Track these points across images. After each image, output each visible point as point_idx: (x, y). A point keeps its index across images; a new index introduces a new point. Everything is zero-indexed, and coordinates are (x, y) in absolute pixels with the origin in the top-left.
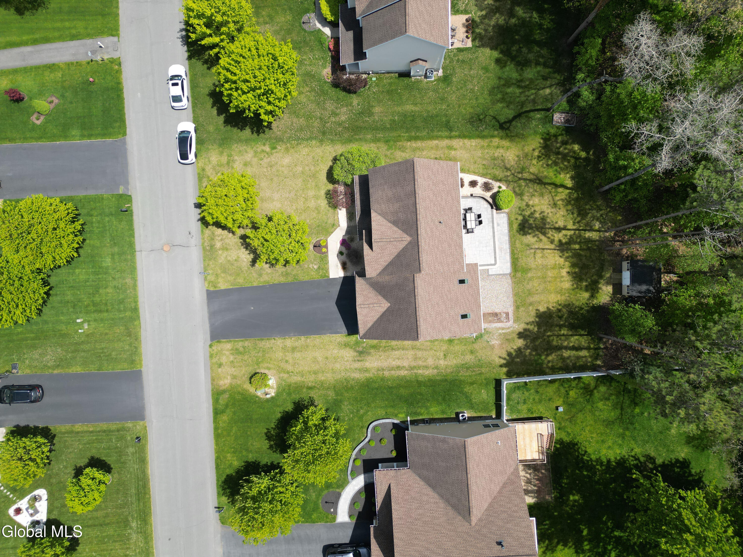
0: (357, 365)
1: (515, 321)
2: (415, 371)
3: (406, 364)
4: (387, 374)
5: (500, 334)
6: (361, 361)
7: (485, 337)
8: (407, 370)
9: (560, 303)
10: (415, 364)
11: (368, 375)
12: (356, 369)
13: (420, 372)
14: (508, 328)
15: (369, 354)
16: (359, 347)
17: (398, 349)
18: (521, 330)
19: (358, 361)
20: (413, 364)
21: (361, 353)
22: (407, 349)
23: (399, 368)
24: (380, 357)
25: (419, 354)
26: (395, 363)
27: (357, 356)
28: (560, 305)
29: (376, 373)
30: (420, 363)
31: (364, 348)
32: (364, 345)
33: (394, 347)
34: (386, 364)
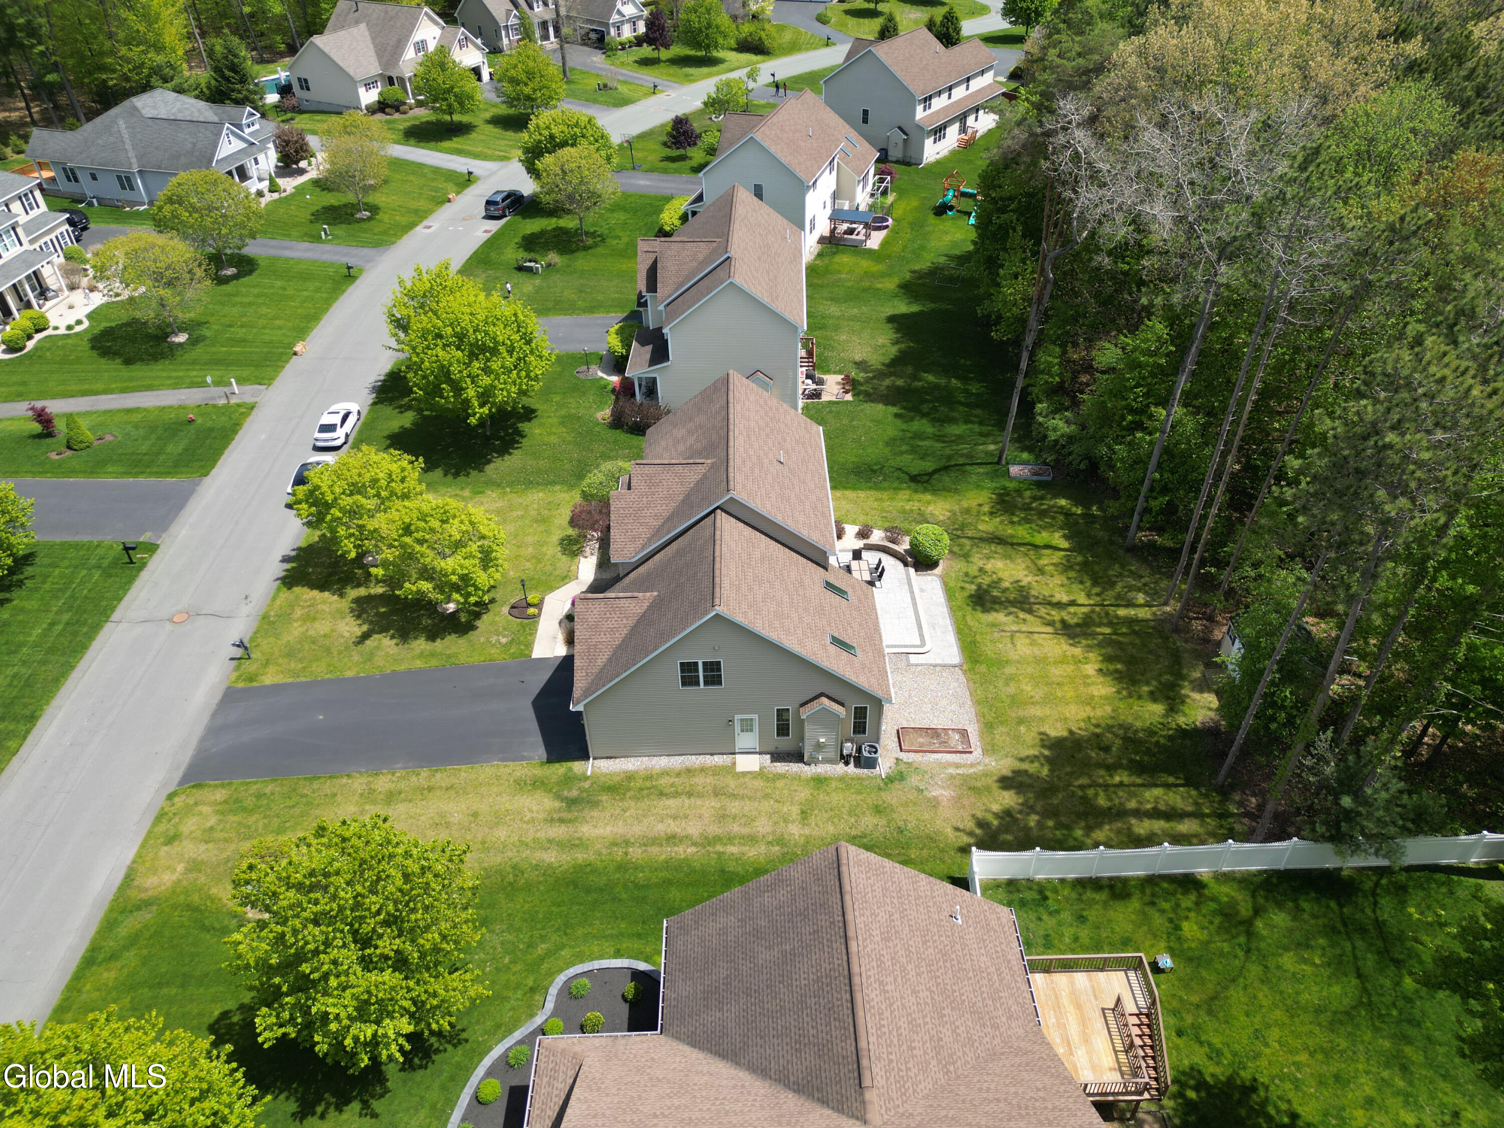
0: (558, 832)
1: (985, 752)
2: (719, 848)
3: (693, 829)
4: (636, 853)
5: (952, 777)
6: (570, 821)
7: (914, 780)
8: (695, 844)
10: (718, 831)
11: (580, 857)
12: (550, 841)
13: (733, 849)
14: (972, 765)
15: (595, 804)
16: (570, 789)
17: (676, 795)
18: (1007, 772)
19: (562, 821)
20: (714, 830)
21: (572, 803)
22: (700, 795)
23: (672, 839)
24: (624, 811)
25: (734, 807)
26: (661, 828)
27: (559, 811)
28: (1096, 725)
29: (604, 851)
30: (736, 828)
31: (582, 790)
32: (586, 785)
33: (666, 791)
34: (637, 830)
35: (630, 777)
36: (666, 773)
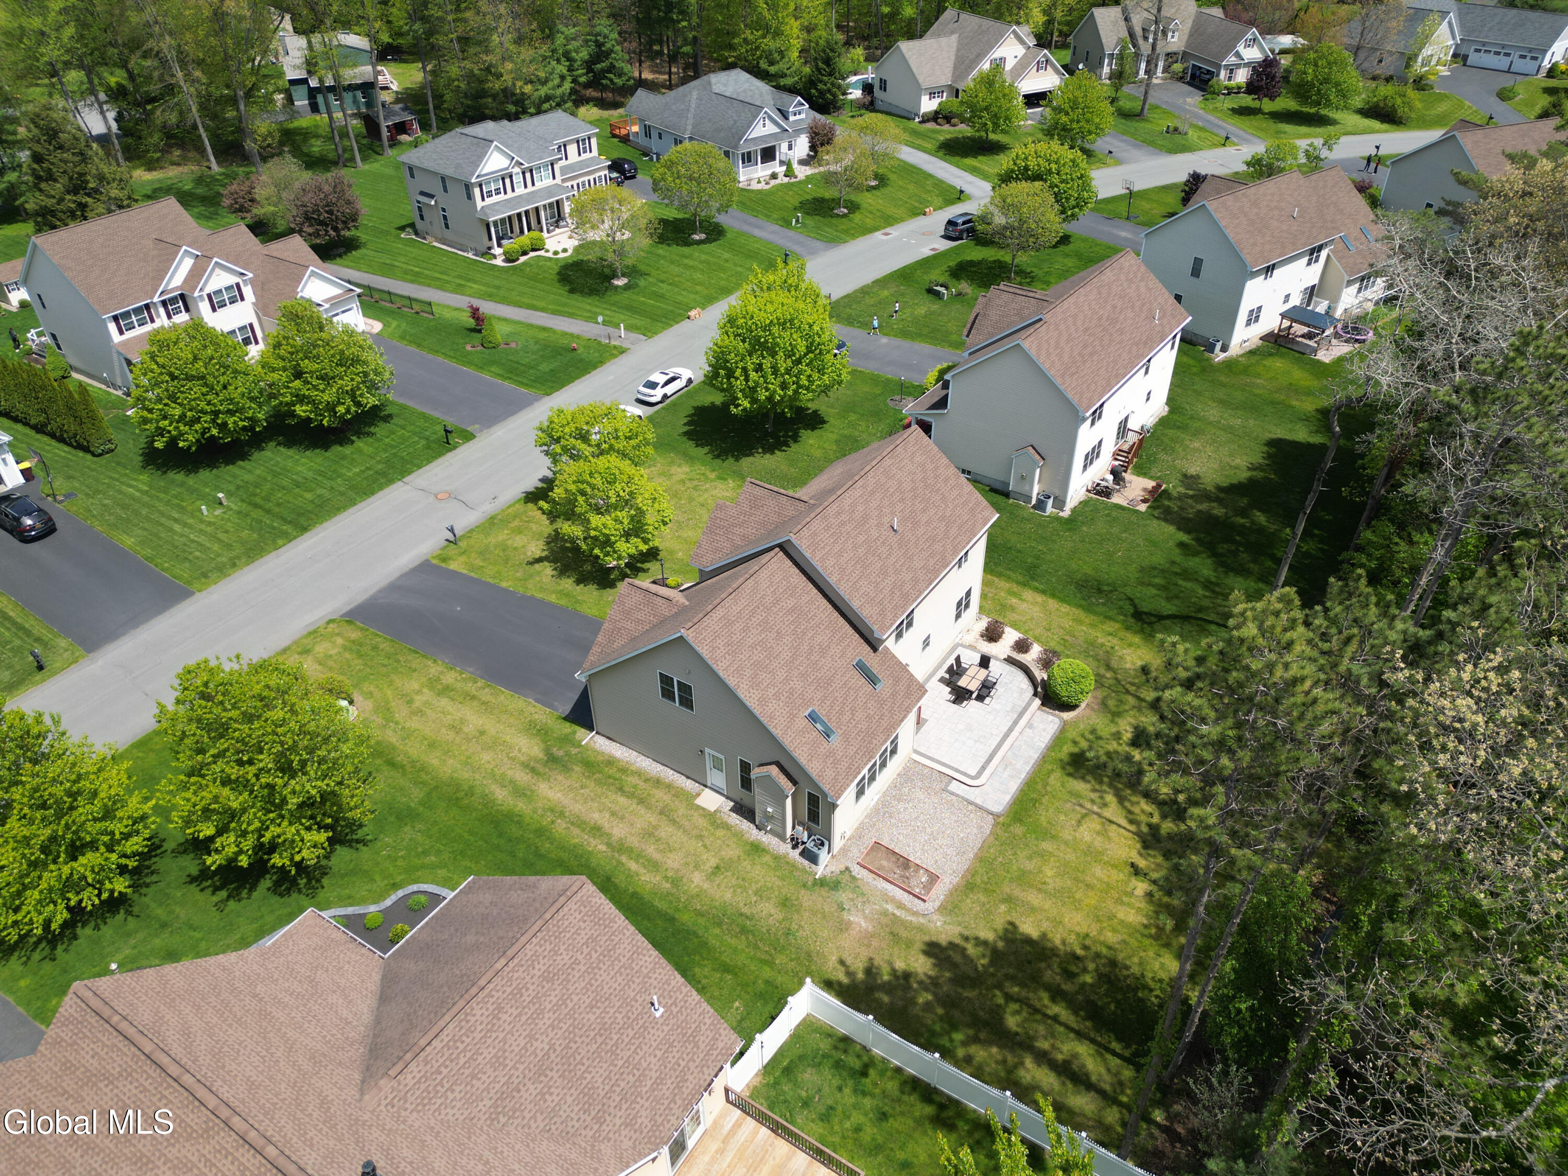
0: (522, 777)
1: (942, 909)
2: (624, 858)
3: (618, 831)
4: (560, 827)
5: (885, 913)
6: (539, 774)
7: (843, 896)
8: (609, 845)
9: (1087, 942)
10: (635, 845)
11: (521, 806)
12: (511, 782)
13: (633, 866)
14: (916, 914)
15: (566, 770)
16: (560, 748)
17: (630, 796)
18: (943, 940)
19: (533, 770)
20: (633, 841)
21: (552, 759)
22: (649, 807)
23: (596, 830)
24: (582, 787)
25: (666, 831)
26: (596, 817)
27: (537, 760)
28: (1085, 948)
29: (540, 811)
30: (651, 850)
31: (568, 754)
32: (574, 751)
33: (626, 789)
34: (576, 807)
35: (611, 762)
36: (638, 773)
